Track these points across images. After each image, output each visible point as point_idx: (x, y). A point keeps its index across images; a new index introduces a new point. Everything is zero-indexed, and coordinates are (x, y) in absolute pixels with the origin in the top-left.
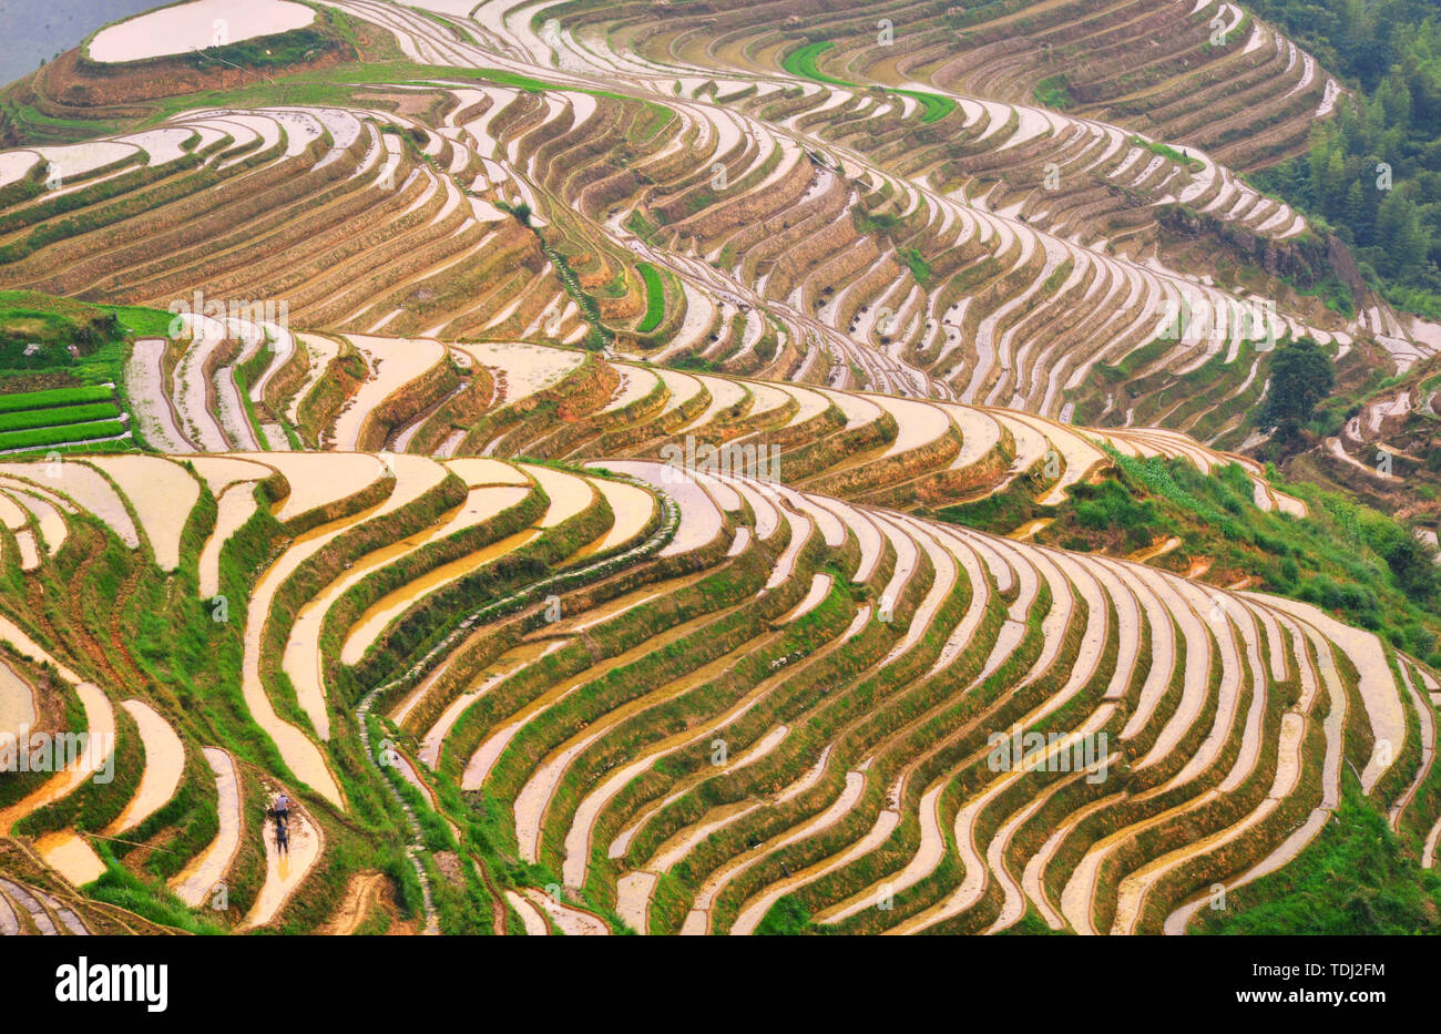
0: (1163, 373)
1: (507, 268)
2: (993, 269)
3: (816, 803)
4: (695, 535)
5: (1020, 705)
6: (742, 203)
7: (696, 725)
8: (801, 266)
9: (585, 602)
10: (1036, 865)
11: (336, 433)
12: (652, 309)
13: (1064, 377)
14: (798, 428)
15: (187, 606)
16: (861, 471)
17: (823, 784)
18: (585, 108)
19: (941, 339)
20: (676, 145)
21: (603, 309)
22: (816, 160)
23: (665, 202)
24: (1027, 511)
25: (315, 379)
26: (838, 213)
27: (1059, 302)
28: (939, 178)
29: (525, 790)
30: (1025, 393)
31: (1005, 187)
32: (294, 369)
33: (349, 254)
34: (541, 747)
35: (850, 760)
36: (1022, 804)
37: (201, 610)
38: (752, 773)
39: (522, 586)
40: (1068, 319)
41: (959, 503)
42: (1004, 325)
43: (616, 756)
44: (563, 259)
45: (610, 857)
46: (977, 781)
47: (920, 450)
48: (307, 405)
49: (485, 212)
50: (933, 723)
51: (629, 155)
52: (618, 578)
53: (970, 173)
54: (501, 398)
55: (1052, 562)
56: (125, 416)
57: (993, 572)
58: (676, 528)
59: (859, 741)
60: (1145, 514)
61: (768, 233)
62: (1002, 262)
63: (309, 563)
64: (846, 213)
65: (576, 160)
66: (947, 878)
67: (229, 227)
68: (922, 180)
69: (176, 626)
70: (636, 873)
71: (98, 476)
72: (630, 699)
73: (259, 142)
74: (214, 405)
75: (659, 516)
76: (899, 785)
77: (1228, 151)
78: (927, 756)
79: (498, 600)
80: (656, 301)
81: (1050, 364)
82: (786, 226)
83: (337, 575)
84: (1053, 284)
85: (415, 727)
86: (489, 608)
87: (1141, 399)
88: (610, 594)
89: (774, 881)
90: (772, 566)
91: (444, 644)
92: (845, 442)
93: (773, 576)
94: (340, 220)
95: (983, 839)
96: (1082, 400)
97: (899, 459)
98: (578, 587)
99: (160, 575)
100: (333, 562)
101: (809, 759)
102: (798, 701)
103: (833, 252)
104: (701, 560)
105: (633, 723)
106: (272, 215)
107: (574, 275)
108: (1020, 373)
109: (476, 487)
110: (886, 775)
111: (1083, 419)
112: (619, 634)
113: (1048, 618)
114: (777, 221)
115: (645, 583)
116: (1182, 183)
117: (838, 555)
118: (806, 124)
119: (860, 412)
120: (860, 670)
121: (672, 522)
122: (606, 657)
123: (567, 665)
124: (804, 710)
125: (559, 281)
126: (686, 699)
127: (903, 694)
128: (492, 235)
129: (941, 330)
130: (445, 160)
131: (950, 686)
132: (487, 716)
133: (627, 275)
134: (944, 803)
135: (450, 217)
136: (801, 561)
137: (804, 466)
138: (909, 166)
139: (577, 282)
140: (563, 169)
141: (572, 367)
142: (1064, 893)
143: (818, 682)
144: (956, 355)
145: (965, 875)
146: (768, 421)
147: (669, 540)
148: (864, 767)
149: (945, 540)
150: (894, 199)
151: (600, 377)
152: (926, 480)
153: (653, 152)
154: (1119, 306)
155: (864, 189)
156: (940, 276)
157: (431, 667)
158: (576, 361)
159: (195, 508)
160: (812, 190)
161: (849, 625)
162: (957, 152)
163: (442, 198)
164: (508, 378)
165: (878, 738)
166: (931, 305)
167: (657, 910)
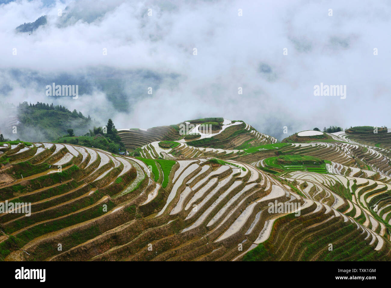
1: (352, 163)
33: (334, 159)
48: (346, 173)
49: (349, 157)
56: (327, 172)
63: (361, 190)
65: (357, 152)
67: (321, 154)
73: (324, 146)
94: (333, 155)
106: (326, 154)
128: (350, 159)
130: (344, 150)
140: (355, 153)
163: (344, 155)
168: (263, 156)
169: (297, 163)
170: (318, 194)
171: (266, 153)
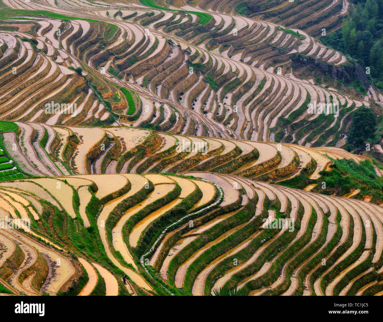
0: (304, 120)
2: (238, 82)
3: (284, 288)
4: (230, 199)
5: (339, 252)
6: (147, 61)
7: (241, 263)
8: (171, 84)
9: (200, 223)
11: (76, 163)
12: (130, 105)
13: (269, 123)
14: (226, 155)
15: (84, 230)
16: (250, 169)
17: (285, 282)
18: (86, 27)
19: (225, 111)
20: (121, 40)
21: (113, 106)
22: (170, 42)
23: (120, 62)
24: (307, 181)
25: (65, 145)
26: (182, 63)
27: (264, 94)
28: (209, 46)
29: (193, 287)
30: (257, 130)
31: (233, 49)
32: (57, 141)
34: (195, 273)
35: (290, 273)
36: (345, 286)
37: (87, 231)
38: (262, 279)
39: (179, 218)
40: (267, 101)
41: (284, 180)
42: (245, 104)
43: (219, 275)
44: (95, 88)
46: (330, 279)
47: (269, 161)
50: (313, 259)
51: (105, 44)
52: (209, 214)
53: (220, 43)
54: (125, 148)
57: (321, 206)
58: (223, 196)
59: (292, 266)
60: (347, 181)
61: (158, 72)
62: (241, 79)
64: (184, 63)
68: (202, 46)
69: (83, 237)
72: (219, 255)
74: (38, 155)
75: (217, 192)
76: (307, 281)
77: (310, 29)
78: (313, 271)
79: (172, 224)
81: (263, 118)
82: (164, 69)
83: (121, 217)
84: (260, 87)
85: (157, 268)
86: (170, 226)
87: (297, 131)
88: (207, 220)
90: (255, 208)
91: (158, 239)
92: (243, 159)
93: (257, 211)
96: (277, 132)
97: (262, 165)
98: (196, 218)
99: (72, 220)
100: (119, 213)
101: (278, 274)
102: (271, 254)
103: (181, 79)
104: (234, 207)
105: (222, 264)
107: (100, 94)
108: (254, 123)
109: (156, 184)
110: (302, 277)
111: (278, 139)
112: (213, 233)
113: (341, 221)
114: (160, 68)
115: (217, 215)
116: (298, 44)
117: (274, 203)
118: (157, 27)
119: (246, 148)
120: (288, 243)
122: (209, 241)
123: (198, 244)
124: (274, 257)
125: (94, 97)
126: (237, 255)
127: (302, 250)
129: (224, 108)
131: (317, 246)
132: (177, 263)
133: (119, 93)
134: (321, 286)
135: (54, 74)
136: (264, 206)
138: (197, 42)
139: (101, 96)
141: (146, 136)
143: (276, 247)
144: (231, 116)
146: (216, 153)
147: (222, 200)
148: (295, 275)
150: (201, 56)
151: (157, 139)
152: (272, 172)
153: (113, 43)
154: (284, 95)
155: (189, 53)
156: (220, 86)
157: (157, 247)
158: (147, 133)
159: (73, 196)
160: (171, 55)
162: (215, 35)
164: (125, 140)
165: (297, 266)
166: (219, 97)
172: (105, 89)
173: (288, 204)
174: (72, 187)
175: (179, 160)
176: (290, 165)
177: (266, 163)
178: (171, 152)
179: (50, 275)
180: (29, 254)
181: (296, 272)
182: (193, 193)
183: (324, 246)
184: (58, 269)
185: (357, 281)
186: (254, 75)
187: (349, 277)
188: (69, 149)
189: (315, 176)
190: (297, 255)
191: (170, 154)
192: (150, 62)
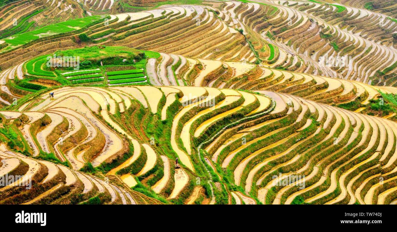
0: (393, 74)
1: (237, 44)
2: (353, 48)
3: (306, 174)
4: (278, 110)
5: (356, 152)
6: (293, 30)
7: (278, 154)
8: (307, 46)
9: (253, 124)
10: (359, 190)
11: (195, 82)
12: (271, 55)
13: (369, 74)
14: (305, 84)
15: (158, 122)
16: (320, 95)
17: (308, 169)
18: (257, 7)
20: (278, 16)
21: (260, 55)
22: (311, 21)
23: (275, 29)
24: (359, 105)
25: (191, 69)
26: (316, 33)
27: (369, 56)
28: (341, 26)
29: (237, 168)
30: (360, 77)
31: (357, 28)
32: (186, 67)
33: (200, 40)
34: (241, 158)
35: (315, 163)
36: (355, 176)
37: (162, 123)
38: (291, 166)
39: (238, 120)
40: (371, 60)
41: (343, 103)
42: (356, 61)
43: (259, 161)
44: (250, 43)
45: (257, 185)
46: (345, 170)
47: (334, 90)
48: (188, 75)
49: (233, 31)
50: (335, 155)
51: (267, 18)
52: (260, 118)
53: (348, 25)
54: (234, 75)
55: (365, 118)
56: (146, 77)
57: (350, 120)
58: (275, 107)
59: (317, 159)
60: (388, 107)
61: (299, 37)
62: (355, 46)
63: (188, 113)
64: (318, 33)
65: (254, 19)
66: (337, 193)
67: (172, 33)
68: (337, 26)
69: (155, 127)
70: (262, 189)
71: (138, 91)
72: (263, 147)
73: (180, 13)
74: (167, 74)
75: (271, 104)
76: (326, 170)
78: (333, 163)
79: (232, 123)
80: (272, 53)
81: (366, 71)
82: (304, 36)
83: (194, 116)
84: (367, 52)
85: (211, 152)
86: (230, 125)
87: (388, 80)
88: (258, 122)
89: (295, 192)
90: (297, 117)
91: (219, 133)
92: (316, 88)
93: (298, 119)
94: (198, 32)
95: (346, 184)
96: (373, 80)
97: (329, 92)
98: (251, 120)
99: (152, 115)
100: (193, 113)
101: (305, 163)
102: (303, 149)
103: (315, 42)
104: (281, 115)
105: (263, 153)
106: (182, 30)
107: (253, 46)
108: (359, 72)
109: (228, 96)
110: (323, 167)
111: (373, 84)
112: (260, 132)
113: (363, 131)
114: (301, 35)
115: (267, 120)
117: (313, 115)
118: (309, 12)
119: (320, 81)
120: (318, 142)
121: (274, 106)
122: (257, 137)
123: (248, 139)
124: (304, 151)
125: (249, 48)
126: (276, 148)
127: (327, 148)
128: (234, 36)
130: (223, 18)
131: (339, 147)
132: (228, 150)
133: (265, 47)
134: (337, 175)
135: (224, 32)
136: (304, 116)
137: (306, 93)
138: (334, 23)
139: (253, 48)
140: (251, 21)
141: (251, 68)
142: (365, 197)
143: (308, 145)
144: (343, 68)
145: (341, 192)
146: (298, 82)
147: (273, 110)
149: (339, 112)
150: (330, 30)
151: (258, 71)
152: (335, 97)
153: (273, 18)
154: (383, 57)
155: (323, 28)
156: (340, 49)
157: (215, 138)
158: (253, 67)
159: (161, 99)
160: (310, 27)
161: (316, 131)
162: (345, 20)
163: (222, 27)
164: (236, 70)
165: (321, 159)
167: (267, 198)
168: (48, 49)
169: (89, 64)
170: (68, 138)
171: (54, 41)
172: (257, 43)
173: (324, 116)
174: (163, 93)
175: (271, 85)
176: (348, 94)
177: (332, 91)
178: (267, 80)
179: (104, 150)
180: (91, 134)
181: (319, 164)
182: (252, 103)
183: (345, 146)
184: (112, 146)
185: (366, 173)
186: (365, 44)
187: (360, 170)
188: (193, 72)
189: (366, 102)
190: (322, 151)
191: (265, 81)
192: (295, 31)
